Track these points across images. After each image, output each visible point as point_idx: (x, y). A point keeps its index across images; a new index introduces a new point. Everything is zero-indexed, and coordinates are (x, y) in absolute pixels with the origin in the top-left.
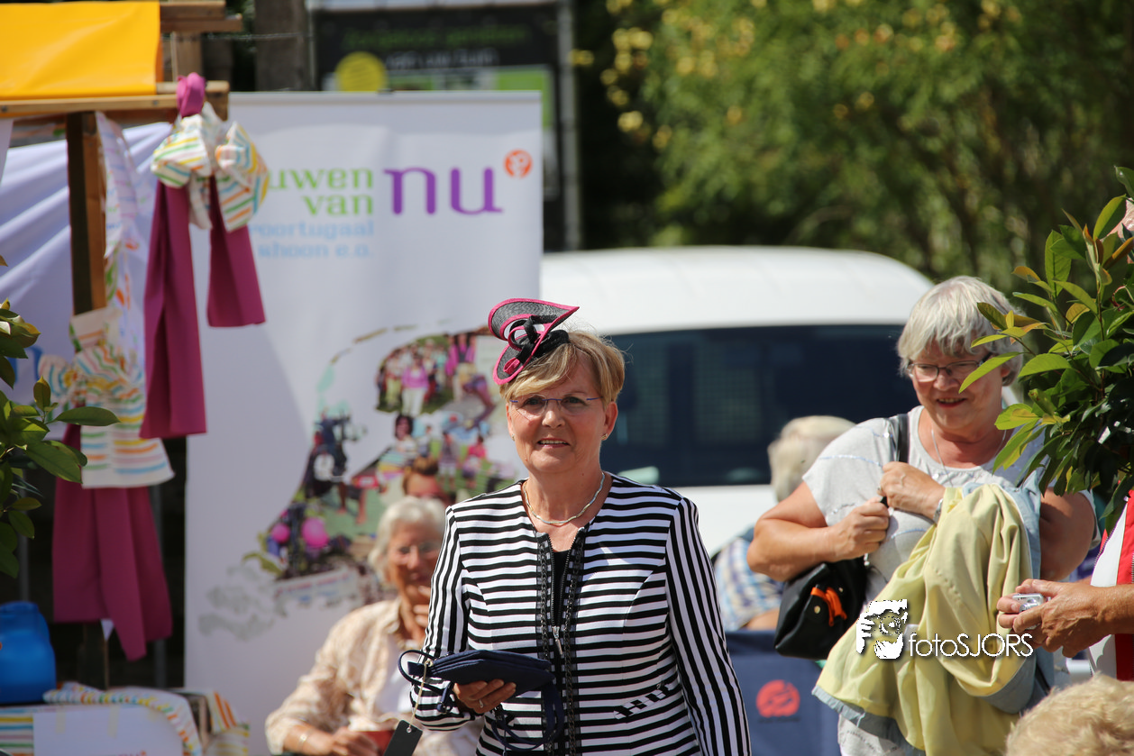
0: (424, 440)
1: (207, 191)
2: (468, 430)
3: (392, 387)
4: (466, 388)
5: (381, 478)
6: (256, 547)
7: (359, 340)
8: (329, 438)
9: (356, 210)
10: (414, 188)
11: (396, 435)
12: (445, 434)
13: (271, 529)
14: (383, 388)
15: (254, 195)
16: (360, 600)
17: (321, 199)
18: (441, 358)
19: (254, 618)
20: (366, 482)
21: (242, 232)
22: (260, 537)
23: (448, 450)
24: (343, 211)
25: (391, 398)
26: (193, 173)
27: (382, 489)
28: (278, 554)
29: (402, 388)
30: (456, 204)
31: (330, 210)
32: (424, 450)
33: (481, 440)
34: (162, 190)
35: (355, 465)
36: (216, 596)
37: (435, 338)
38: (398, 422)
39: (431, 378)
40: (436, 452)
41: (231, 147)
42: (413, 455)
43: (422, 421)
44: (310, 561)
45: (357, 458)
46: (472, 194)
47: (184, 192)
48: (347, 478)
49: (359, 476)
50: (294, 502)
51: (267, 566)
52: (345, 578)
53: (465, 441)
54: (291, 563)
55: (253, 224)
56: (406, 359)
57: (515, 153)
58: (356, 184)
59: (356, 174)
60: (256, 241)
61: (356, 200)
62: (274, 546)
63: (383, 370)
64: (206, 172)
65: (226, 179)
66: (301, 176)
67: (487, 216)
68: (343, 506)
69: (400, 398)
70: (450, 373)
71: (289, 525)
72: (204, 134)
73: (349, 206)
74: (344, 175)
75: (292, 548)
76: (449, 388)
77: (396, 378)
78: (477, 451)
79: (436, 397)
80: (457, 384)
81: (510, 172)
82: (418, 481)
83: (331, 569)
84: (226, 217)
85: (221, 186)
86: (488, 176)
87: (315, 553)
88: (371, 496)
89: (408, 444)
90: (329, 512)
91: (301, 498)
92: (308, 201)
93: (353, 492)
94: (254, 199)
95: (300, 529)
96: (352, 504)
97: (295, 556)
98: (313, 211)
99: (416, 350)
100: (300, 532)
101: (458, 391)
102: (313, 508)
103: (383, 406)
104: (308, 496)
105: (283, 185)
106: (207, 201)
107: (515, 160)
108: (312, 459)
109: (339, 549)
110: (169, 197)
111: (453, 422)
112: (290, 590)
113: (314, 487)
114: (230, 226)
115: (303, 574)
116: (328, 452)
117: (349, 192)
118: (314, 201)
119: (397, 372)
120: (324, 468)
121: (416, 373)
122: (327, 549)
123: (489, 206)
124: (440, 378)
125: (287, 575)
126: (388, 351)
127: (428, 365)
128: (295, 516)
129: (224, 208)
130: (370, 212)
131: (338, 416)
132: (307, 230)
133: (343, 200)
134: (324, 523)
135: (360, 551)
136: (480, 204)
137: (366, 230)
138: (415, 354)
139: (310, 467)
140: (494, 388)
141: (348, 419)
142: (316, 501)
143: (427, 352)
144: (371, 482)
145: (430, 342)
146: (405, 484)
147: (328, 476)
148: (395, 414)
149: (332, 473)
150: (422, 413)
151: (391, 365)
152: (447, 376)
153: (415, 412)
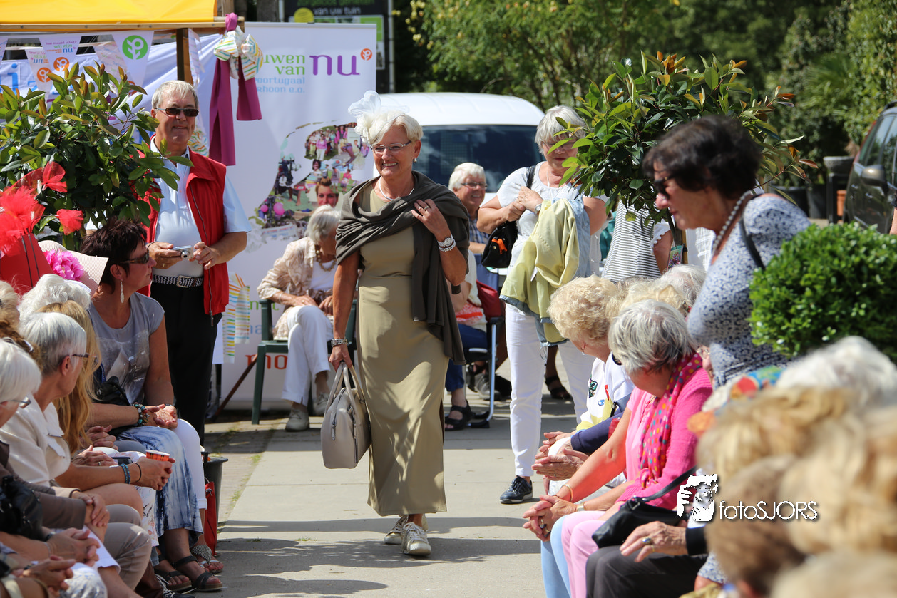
0: (325, 171)
1: (237, 63)
2: (345, 166)
3: (312, 148)
4: (342, 149)
5: (307, 187)
6: (254, 214)
7: (298, 128)
8: (285, 169)
9: (298, 73)
10: (322, 63)
11: (313, 169)
12: (334, 168)
13: (260, 207)
14: (308, 149)
15: (257, 65)
16: (297, 237)
17: (283, 67)
18: (333, 136)
19: (253, 243)
20: (300, 188)
21: (252, 81)
22: (255, 210)
23: (335, 175)
24: (292, 73)
25: (311, 153)
26: (231, 55)
27: (307, 191)
28: (263, 217)
29: (316, 148)
30: (340, 71)
31: (287, 72)
33: (349, 171)
34: (218, 61)
35: (296, 181)
37: (329, 127)
38: (314, 163)
40: (330, 176)
41: (247, 45)
42: (320, 177)
43: (324, 163)
44: (277, 221)
45: (297, 178)
46: (347, 67)
47: (228, 62)
49: (297, 185)
51: (259, 222)
52: (291, 228)
54: (268, 221)
55: (256, 77)
56: (318, 136)
57: (365, 50)
58: (298, 62)
59: (298, 57)
60: (258, 85)
61: (298, 68)
62: (262, 214)
63: (308, 140)
64: (237, 55)
65: (245, 58)
66: (275, 58)
67: (352, 76)
68: (291, 198)
69: (316, 153)
70: (337, 143)
71: (268, 205)
72: (236, 39)
73: (295, 71)
74: (293, 58)
75: (269, 215)
76: (336, 149)
77: (313, 144)
78: (347, 176)
80: (339, 147)
81: (363, 58)
82: (322, 189)
83: (286, 224)
84: (245, 74)
85: (243, 61)
86: (354, 59)
87: (279, 217)
88: (302, 194)
89: (318, 172)
90: (285, 200)
91: (273, 194)
92: (277, 68)
93: (295, 192)
94: (257, 66)
95: (273, 206)
97: (270, 218)
98: (280, 73)
99: (323, 132)
100: (273, 208)
101: (340, 151)
103: (308, 156)
104: (276, 194)
105: (267, 61)
106: (237, 67)
107: (365, 53)
108: (278, 178)
109: (288, 215)
110: (221, 63)
111: (338, 162)
112: (268, 232)
113: (279, 189)
114: (246, 78)
115: (273, 226)
116: (285, 175)
117: (295, 65)
118: (280, 69)
119: (315, 142)
120: (283, 182)
121: (322, 142)
122: (284, 216)
124: (332, 145)
125: (267, 226)
126: (310, 134)
127: (327, 139)
128: (270, 202)
129: (244, 71)
130: (304, 73)
131: (289, 160)
132: (277, 81)
133: (292, 68)
134: (283, 204)
135: (297, 218)
136: (350, 71)
137: (302, 81)
138: (322, 134)
139: (277, 181)
140: (355, 149)
141: (293, 161)
142: (279, 195)
143: (327, 133)
144: (302, 188)
145: (328, 129)
146: (317, 190)
147: (284, 185)
148: (313, 160)
149: (286, 184)
150: (324, 159)
151: (312, 139)
152: (335, 144)
153: (321, 159)
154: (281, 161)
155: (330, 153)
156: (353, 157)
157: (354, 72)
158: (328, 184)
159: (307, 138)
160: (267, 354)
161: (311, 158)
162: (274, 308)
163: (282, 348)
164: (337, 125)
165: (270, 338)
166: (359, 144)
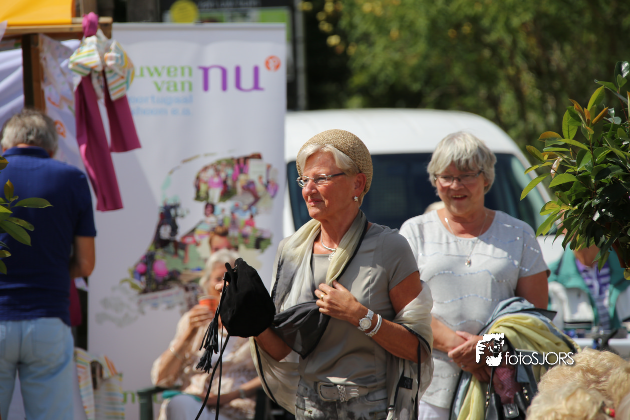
0: (221, 217)
2: (245, 211)
3: (203, 187)
4: (244, 188)
6: (128, 275)
7: (185, 161)
8: (168, 216)
9: (183, 89)
10: (215, 77)
11: (205, 214)
12: (232, 213)
13: (136, 266)
14: (198, 188)
15: (126, 80)
16: (185, 306)
17: (163, 82)
19: (127, 315)
20: (189, 240)
21: (122, 100)
22: (130, 270)
24: (176, 89)
25: (202, 194)
26: (92, 70)
28: (140, 279)
29: (209, 188)
30: (238, 85)
31: (168, 89)
32: (221, 222)
35: (182, 231)
36: (105, 303)
37: (226, 160)
38: (207, 206)
39: (224, 183)
41: (112, 54)
42: (215, 225)
43: (220, 206)
44: (158, 284)
45: (184, 227)
46: (247, 80)
48: (178, 238)
49: (185, 237)
50: (149, 251)
51: (134, 286)
52: (177, 293)
53: (243, 217)
54: (147, 285)
56: (211, 172)
57: (271, 58)
58: (183, 74)
59: (183, 69)
61: (183, 84)
62: (138, 275)
63: (198, 178)
64: (100, 69)
65: (111, 71)
66: (152, 70)
67: (256, 93)
68: (176, 253)
69: (207, 194)
70: (235, 179)
71: (146, 263)
72: (98, 46)
73: (179, 87)
74: (176, 69)
75: (148, 276)
76: (234, 188)
77: (206, 183)
78: (250, 223)
79: (227, 193)
80: (239, 186)
81: (269, 68)
82: (218, 240)
83: (169, 288)
84: (111, 93)
85: (108, 75)
86: (256, 70)
87: (160, 279)
88: (191, 248)
89: (212, 219)
90: (168, 256)
91: (153, 249)
92: (156, 84)
94: (127, 82)
95: (152, 265)
96: (181, 253)
97: (150, 280)
98: (159, 89)
100: (152, 268)
101: (239, 189)
102: (159, 255)
103: (198, 198)
104: (156, 248)
105: (142, 75)
106: (102, 83)
107: (271, 62)
108: (159, 227)
109: (173, 277)
111: (237, 207)
112: (146, 300)
113: (160, 243)
114: (114, 97)
115: (154, 291)
116: (168, 224)
117: (179, 79)
118: (160, 84)
119: (206, 179)
120: (165, 232)
121: (216, 180)
122: (167, 277)
123: (256, 87)
124: (230, 182)
125: (145, 292)
127: (223, 175)
128: (149, 259)
129: (110, 87)
130: (191, 88)
131: (173, 203)
132: (156, 100)
133: (176, 83)
134: (165, 263)
135: (185, 280)
136: (251, 86)
137: (189, 100)
138: (216, 169)
139: (158, 232)
140: (260, 188)
141: (179, 205)
142: (161, 250)
143: (223, 168)
145: (224, 162)
146: (210, 242)
147: (167, 237)
148: (205, 203)
149: (170, 235)
151: (203, 175)
152: (233, 181)
153: (216, 201)
154: (162, 206)
156: (257, 198)
166: (264, 181)
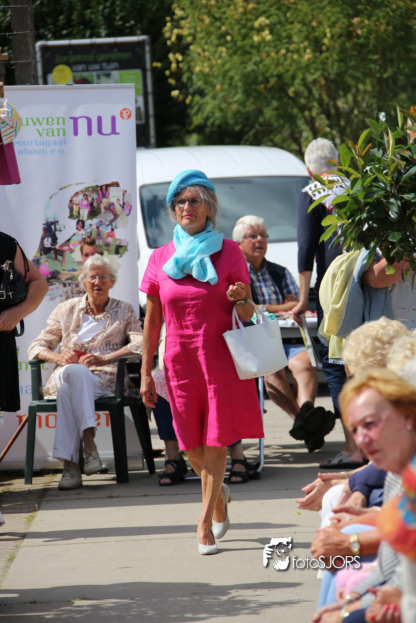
0: (89, 230)
2: (108, 225)
3: (75, 208)
4: (105, 208)
7: (61, 189)
8: (50, 230)
9: (58, 135)
10: (82, 125)
11: (77, 229)
12: (97, 228)
14: (71, 209)
15: (15, 129)
17: (43, 129)
20: (65, 248)
21: (11, 145)
24: (53, 135)
25: (75, 213)
30: (100, 131)
31: (47, 134)
37: (92, 187)
38: (78, 223)
39: (91, 204)
40: (94, 235)
41: (5, 109)
42: (84, 236)
43: (88, 223)
45: (62, 238)
46: (106, 127)
48: (57, 247)
49: (62, 246)
50: (35, 257)
52: (57, 288)
55: (15, 141)
56: (81, 196)
57: (124, 110)
58: (58, 124)
59: (58, 119)
61: (58, 130)
63: (71, 201)
66: (35, 120)
67: (112, 135)
69: (79, 213)
70: (100, 202)
73: (56, 133)
74: (53, 120)
77: (76, 204)
78: (111, 234)
80: (102, 206)
81: (123, 118)
82: (87, 248)
83: (53, 284)
85: (1, 126)
86: (113, 119)
88: (67, 254)
89: (82, 232)
90: (50, 261)
92: (38, 130)
94: (15, 131)
98: (41, 135)
99: (85, 193)
101: (103, 210)
103: (71, 216)
104: (41, 255)
105: (27, 124)
107: (124, 112)
108: (43, 239)
109: (55, 276)
111: (101, 222)
113: (44, 251)
114: (5, 142)
116: (49, 236)
117: (55, 127)
118: (41, 131)
119: (78, 203)
120: (48, 243)
121: (85, 202)
122: (50, 276)
127: (90, 199)
130: (64, 135)
131: (53, 221)
132: (38, 143)
133: (53, 130)
134: (48, 265)
135: (63, 277)
136: (110, 131)
137: (63, 143)
138: (85, 195)
139: (42, 242)
140: (118, 208)
141: (57, 222)
142: (45, 256)
143: (89, 193)
144: (67, 248)
145: (90, 189)
146: (81, 250)
147: (49, 246)
148: (77, 220)
149: (51, 244)
150: (88, 219)
151: (75, 199)
152: (98, 203)
153: (85, 219)
154: (45, 222)
155: (94, 212)
156: (116, 216)
157: (114, 132)
158: (92, 243)
159: (70, 199)
160: (38, 414)
161: (74, 218)
162: (43, 368)
163: (52, 408)
164: (99, 185)
165: (41, 397)
166: (121, 203)
